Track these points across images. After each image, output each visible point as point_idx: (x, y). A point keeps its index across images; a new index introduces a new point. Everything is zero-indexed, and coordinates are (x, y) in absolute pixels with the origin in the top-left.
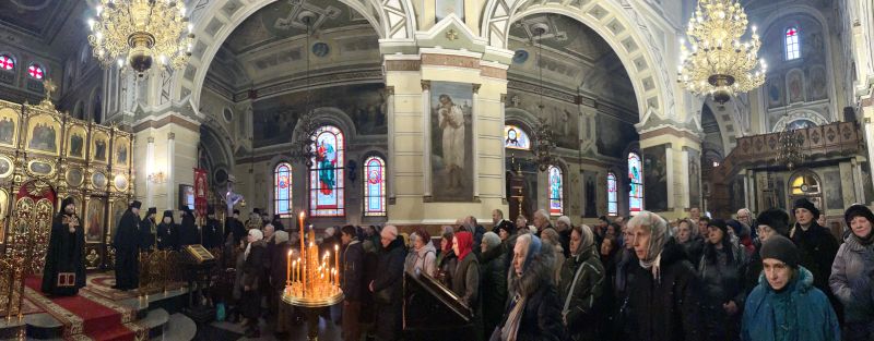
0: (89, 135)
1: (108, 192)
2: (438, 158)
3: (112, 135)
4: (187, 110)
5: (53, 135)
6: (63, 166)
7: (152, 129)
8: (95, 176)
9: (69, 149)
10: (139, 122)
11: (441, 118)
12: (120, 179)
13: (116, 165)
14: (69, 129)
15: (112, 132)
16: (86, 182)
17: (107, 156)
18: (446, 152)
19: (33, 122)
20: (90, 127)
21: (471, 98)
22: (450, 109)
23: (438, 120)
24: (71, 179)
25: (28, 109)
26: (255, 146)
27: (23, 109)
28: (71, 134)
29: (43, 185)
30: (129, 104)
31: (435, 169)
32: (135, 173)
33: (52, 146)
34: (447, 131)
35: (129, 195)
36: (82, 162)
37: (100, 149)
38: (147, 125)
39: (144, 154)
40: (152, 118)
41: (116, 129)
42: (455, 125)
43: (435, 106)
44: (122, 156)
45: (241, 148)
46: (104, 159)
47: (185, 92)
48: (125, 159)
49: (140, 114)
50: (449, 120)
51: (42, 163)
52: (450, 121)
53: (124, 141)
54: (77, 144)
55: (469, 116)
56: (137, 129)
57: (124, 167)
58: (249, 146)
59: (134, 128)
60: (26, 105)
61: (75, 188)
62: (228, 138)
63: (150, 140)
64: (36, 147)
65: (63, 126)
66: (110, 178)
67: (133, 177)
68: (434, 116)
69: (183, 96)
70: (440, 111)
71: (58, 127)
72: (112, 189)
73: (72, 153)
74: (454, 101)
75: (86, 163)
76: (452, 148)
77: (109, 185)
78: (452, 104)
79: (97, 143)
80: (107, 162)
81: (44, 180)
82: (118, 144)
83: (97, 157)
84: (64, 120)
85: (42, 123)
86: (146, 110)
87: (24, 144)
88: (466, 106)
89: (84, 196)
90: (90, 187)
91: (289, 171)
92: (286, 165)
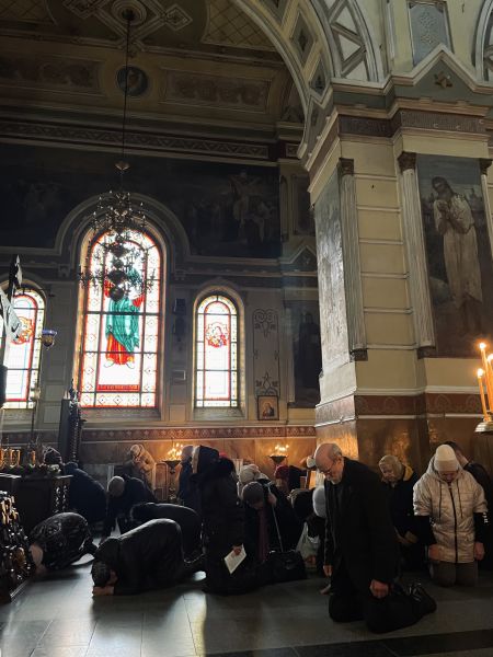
2: (440, 284)
11: (438, 216)
18: (451, 272)
21: (480, 183)
22: (450, 202)
23: (433, 220)
31: (437, 301)
34: (449, 239)
42: (459, 229)
43: (427, 197)
50: (449, 220)
52: (451, 221)
55: (479, 213)
68: (427, 212)
70: (435, 204)
74: (455, 188)
76: (460, 265)
78: (453, 194)
88: (473, 196)
91: (36, 309)
92: (33, 294)
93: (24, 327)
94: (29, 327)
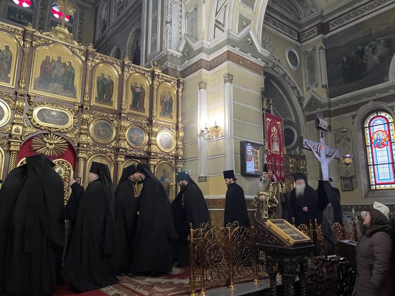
0: (121, 77)
1: (149, 153)
3: (153, 79)
4: (247, 44)
5: (71, 75)
6: (85, 116)
7: (204, 71)
8: (132, 131)
9: (95, 94)
10: (187, 63)
12: (164, 137)
13: (159, 119)
14: (94, 68)
15: (153, 75)
16: (118, 139)
17: (146, 105)
19: (41, 54)
20: (123, 66)
24: (98, 134)
25: (32, 36)
26: (330, 96)
27: (24, 34)
28: (97, 74)
29: (58, 141)
30: (175, 42)
32: (184, 130)
33: (69, 88)
35: (176, 157)
36: (113, 112)
37: (138, 98)
38: (197, 66)
39: (195, 104)
40: (203, 56)
41: (158, 71)
44: (167, 108)
45: (312, 98)
46: (143, 110)
47: (244, 23)
48: (170, 111)
49: (188, 53)
51: (54, 110)
53: (169, 87)
54: (105, 89)
56: (185, 73)
57: (171, 121)
58: (322, 95)
59: (181, 72)
60: (30, 29)
61: (104, 145)
62: (294, 88)
63: (202, 85)
64: (46, 89)
65: (85, 63)
66: (151, 134)
67: (181, 134)
69: (242, 27)
71: (77, 62)
72: (154, 148)
73: (100, 99)
75: (119, 114)
77: (149, 144)
79: (133, 89)
80: (147, 114)
81: (58, 134)
82: (160, 92)
83: (134, 106)
84: (87, 54)
85: (54, 56)
86: (195, 46)
87: (27, 83)
89: (116, 156)
90: (124, 144)
91: (388, 123)
92: (383, 114)
93: (383, 136)
94: (386, 136)
